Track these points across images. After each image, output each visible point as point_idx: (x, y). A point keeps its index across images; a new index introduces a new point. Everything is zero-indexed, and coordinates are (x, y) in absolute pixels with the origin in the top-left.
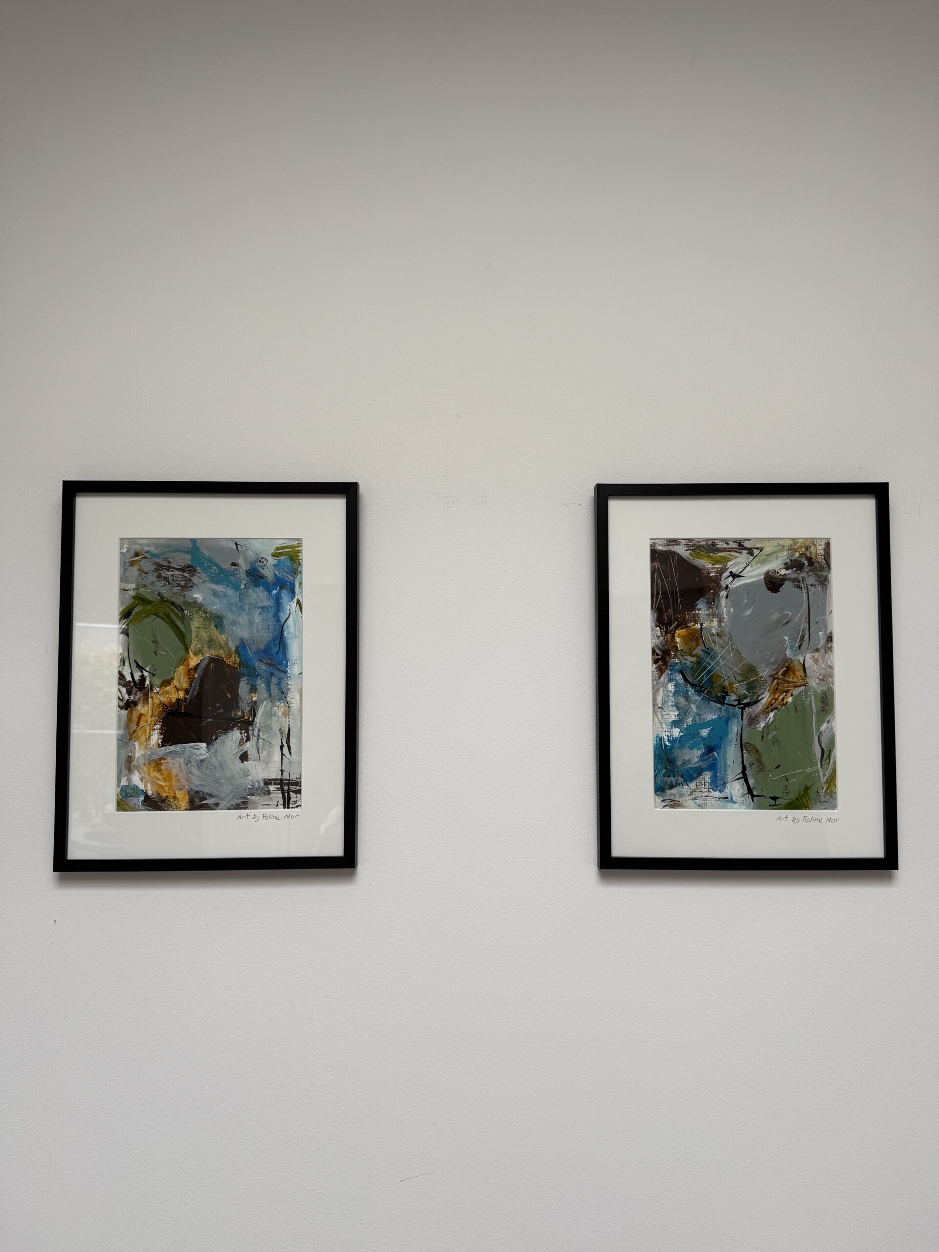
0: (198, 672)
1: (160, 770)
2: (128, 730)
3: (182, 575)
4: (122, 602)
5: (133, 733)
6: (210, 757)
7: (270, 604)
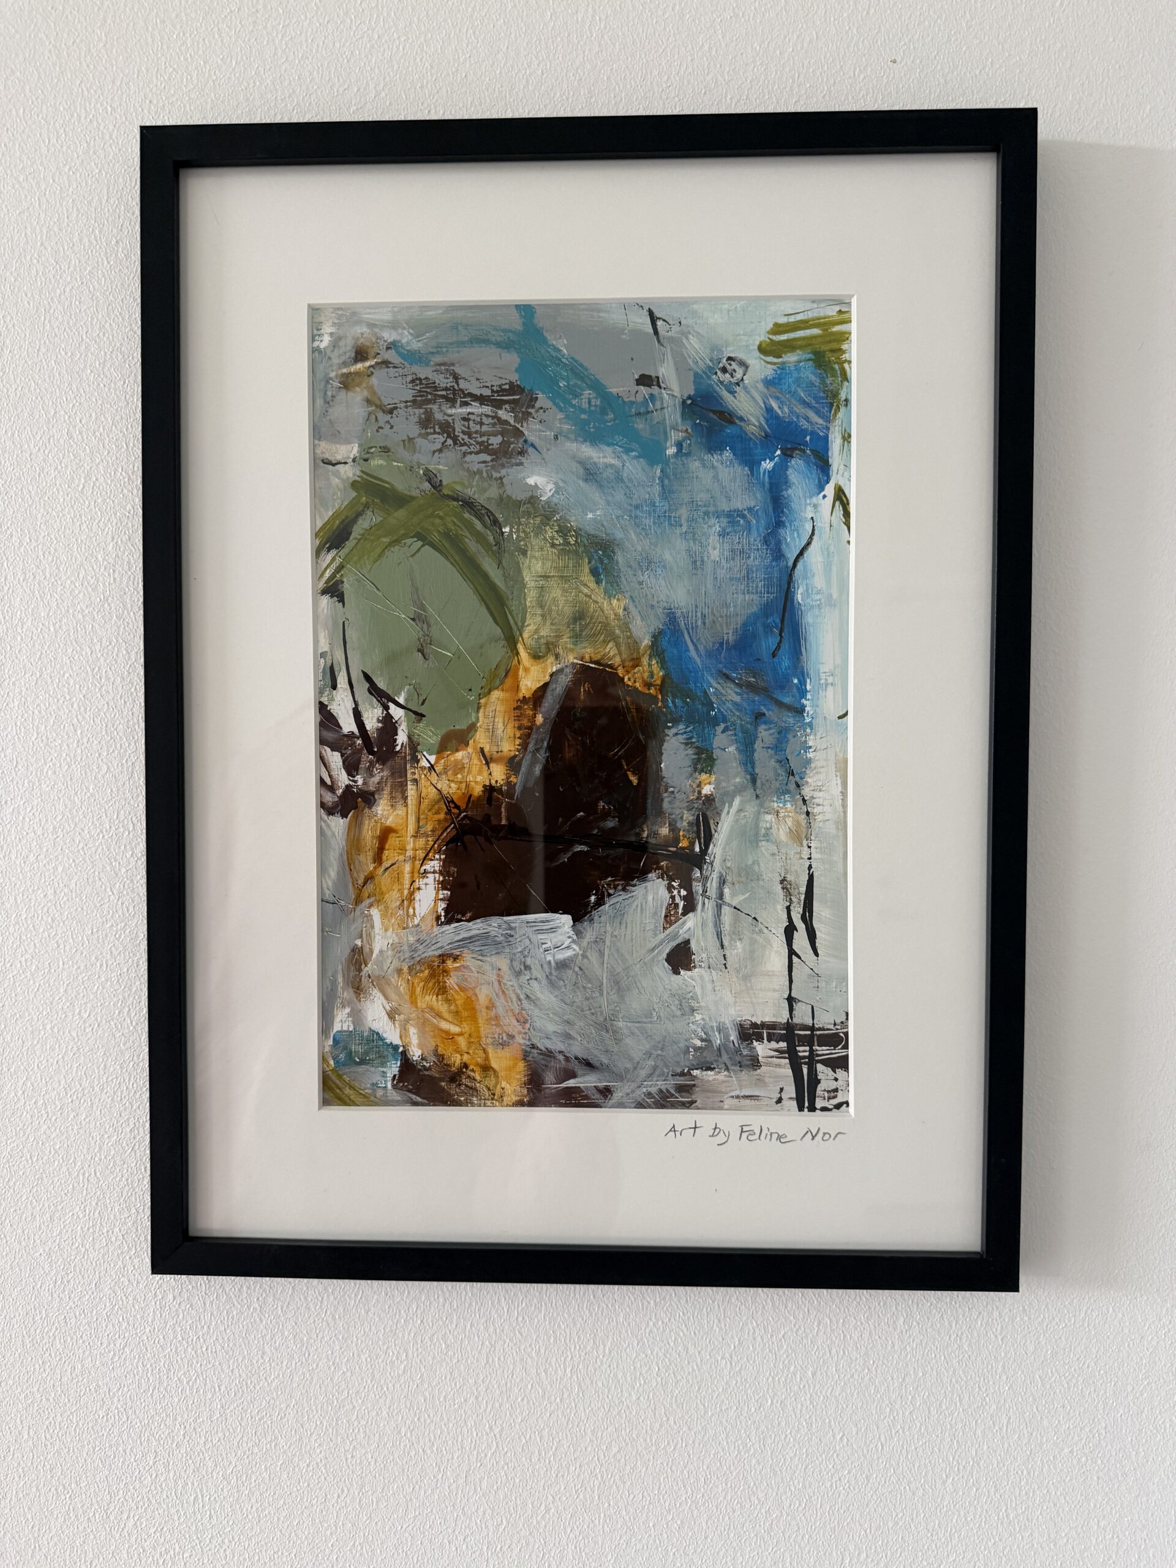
0: (543, 709)
1: (442, 990)
2: (351, 875)
3: (493, 418)
4: (317, 497)
5: (365, 883)
6: (584, 956)
7: (753, 504)
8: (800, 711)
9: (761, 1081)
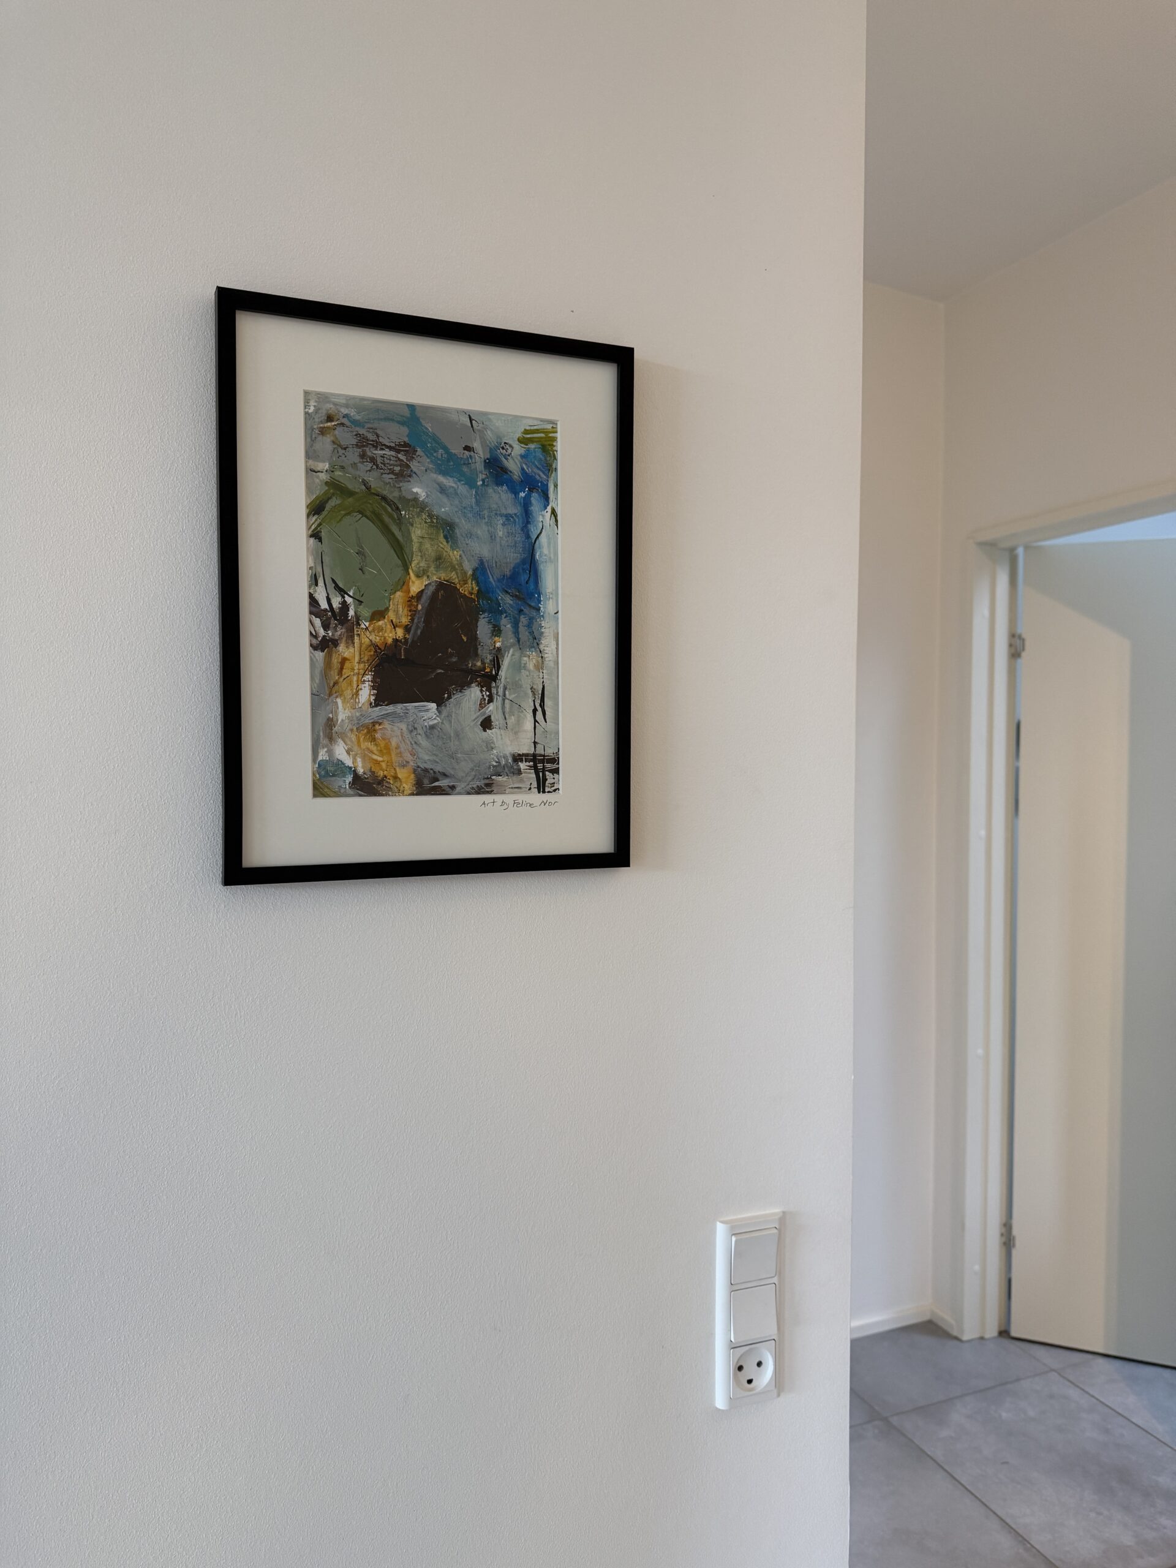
0: (422, 603)
1: (373, 739)
2: (327, 682)
3: (396, 457)
4: (309, 489)
5: (334, 686)
6: (442, 723)
7: (516, 512)
8: (538, 609)
9: (522, 781)
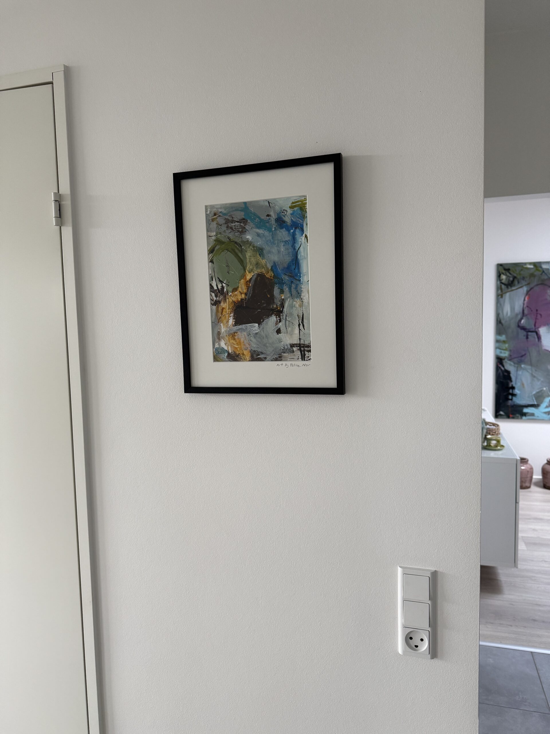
0: (251, 283)
1: (234, 339)
2: (217, 317)
3: (240, 225)
4: (208, 243)
5: (220, 319)
6: (260, 332)
7: (289, 239)
8: (300, 280)
9: (294, 355)
